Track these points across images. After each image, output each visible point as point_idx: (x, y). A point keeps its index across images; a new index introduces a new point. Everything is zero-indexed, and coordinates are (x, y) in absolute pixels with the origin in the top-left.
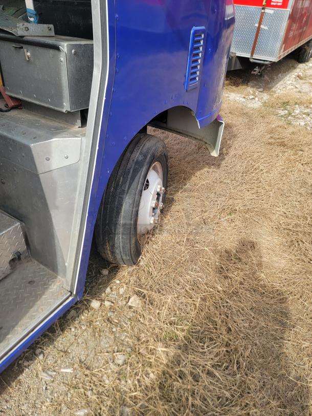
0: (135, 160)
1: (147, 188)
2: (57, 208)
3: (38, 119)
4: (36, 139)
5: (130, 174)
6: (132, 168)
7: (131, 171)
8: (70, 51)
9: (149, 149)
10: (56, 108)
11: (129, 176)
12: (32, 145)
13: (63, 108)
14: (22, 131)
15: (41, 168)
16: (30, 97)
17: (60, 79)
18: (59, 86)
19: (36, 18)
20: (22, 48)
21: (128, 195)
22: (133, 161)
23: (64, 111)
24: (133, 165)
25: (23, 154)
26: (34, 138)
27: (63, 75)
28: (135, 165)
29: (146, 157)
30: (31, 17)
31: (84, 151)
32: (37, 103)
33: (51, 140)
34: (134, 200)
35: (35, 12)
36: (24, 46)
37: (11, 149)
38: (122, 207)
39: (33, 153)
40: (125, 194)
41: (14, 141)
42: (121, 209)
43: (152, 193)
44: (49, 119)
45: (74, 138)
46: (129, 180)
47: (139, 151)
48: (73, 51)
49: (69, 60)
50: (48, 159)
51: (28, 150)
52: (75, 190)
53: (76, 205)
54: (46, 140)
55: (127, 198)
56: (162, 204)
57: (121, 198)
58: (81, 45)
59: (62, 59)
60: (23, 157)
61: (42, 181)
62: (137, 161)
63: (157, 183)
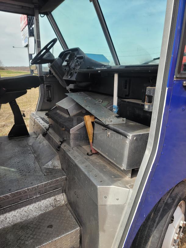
0: (165, 201)
1: (172, 222)
2: (104, 231)
3: (106, 165)
4: (102, 182)
5: (160, 212)
6: (162, 207)
7: (161, 209)
8: (133, 138)
9: (177, 194)
10: (117, 165)
11: (159, 214)
12: (99, 186)
13: (122, 167)
14: (95, 173)
15: (100, 202)
16: (104, 153)
17: (123, 152)
18: (122, 155)
19: (117, 109)
20: (106, 129)
21: (156, 229)
22: (164, 202)
23: (122, 169)
24: (163, 205)
25: (92, 189)
26: (101, 182)
27: (126, 150)
28: (165, 206)
29: (175, 201)
30: (114, 109)
31: (130, 198)
32: (107, 158)
33: (110, 186)
34: (161, 235)
35: (117, 107)
36: (108, 129)
37: (86, 182)
38: (150, 238)
39: (98, 191)
40: (154, 228)
41: (89, 179)
42: (149, 239)
43: (176, 228)
44: (112, 166)
45: (125, 189)
46: (158, 217)
47: (169, 195)
48: (135, 138)
49: (132, 142)
50: (106, 197)
51: (96, 189)
52: (118, 222)
53: (117, 233)
54: (107, 186)
55: (155, 232)
56: (183, 234)
57: (151, 230)
58: (140, 135)
59: (127, 142)
60: (92, 190)
61: (99, 210)
62: (167, 202)
63: (180, 219)
